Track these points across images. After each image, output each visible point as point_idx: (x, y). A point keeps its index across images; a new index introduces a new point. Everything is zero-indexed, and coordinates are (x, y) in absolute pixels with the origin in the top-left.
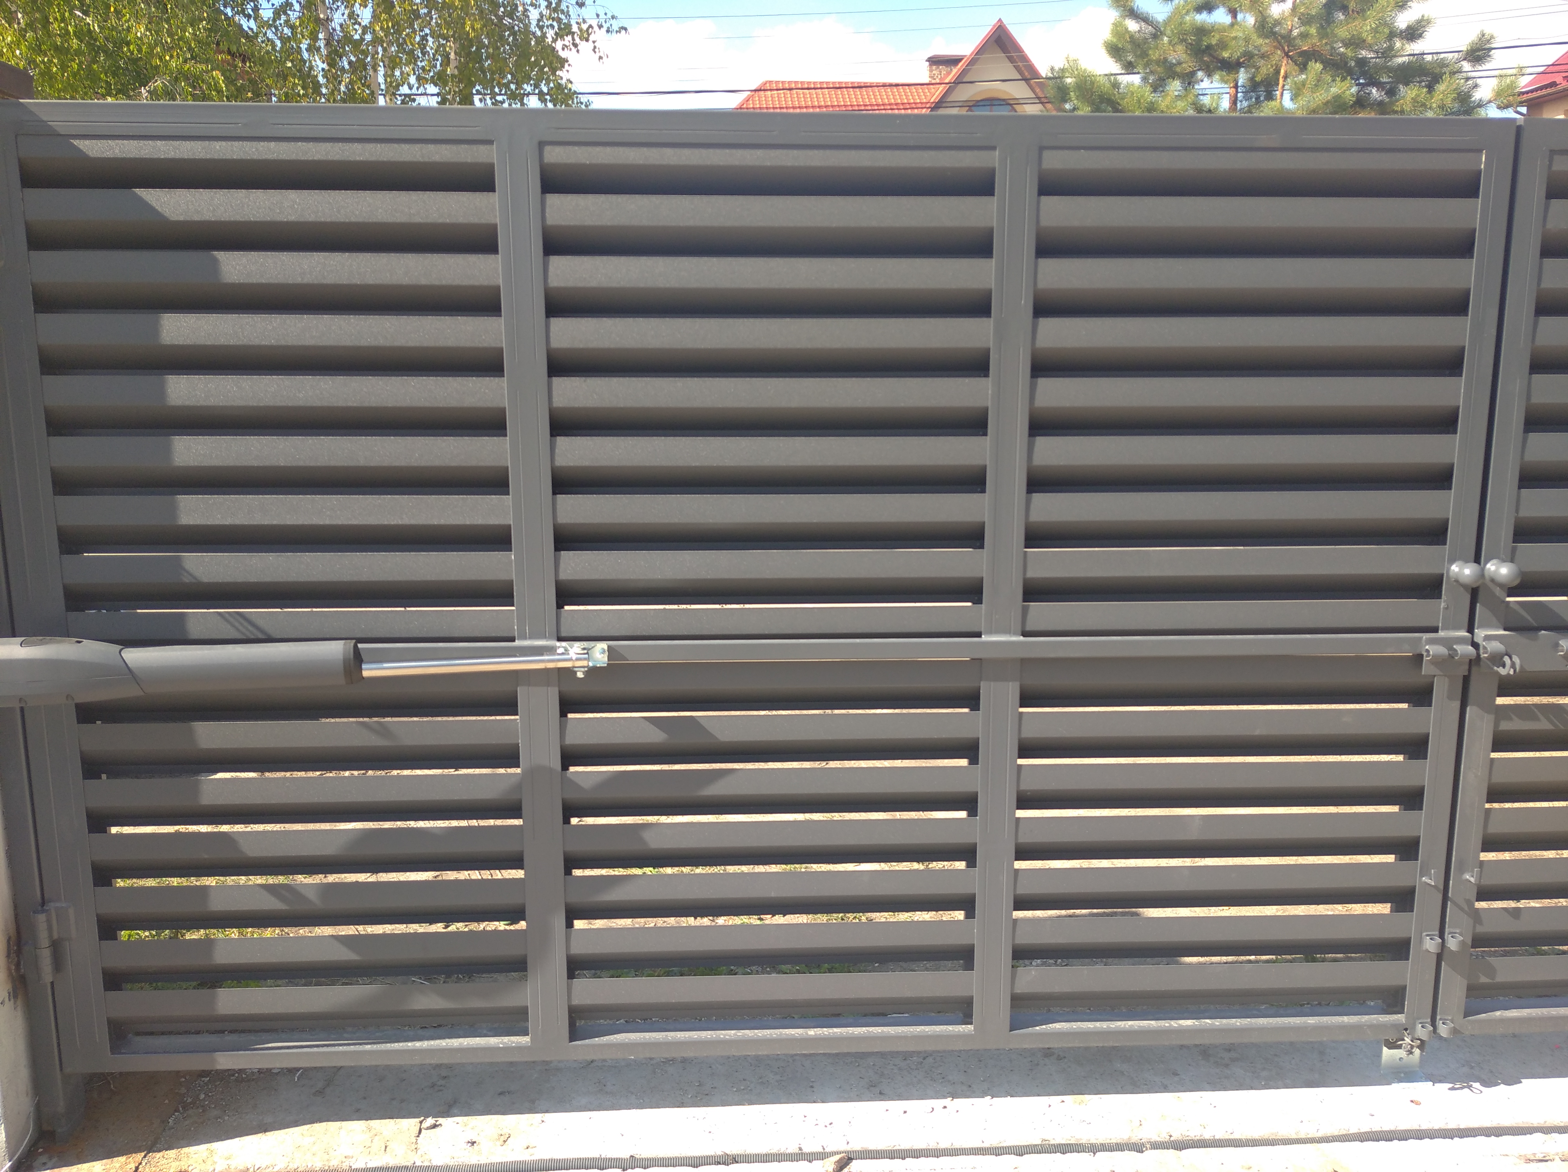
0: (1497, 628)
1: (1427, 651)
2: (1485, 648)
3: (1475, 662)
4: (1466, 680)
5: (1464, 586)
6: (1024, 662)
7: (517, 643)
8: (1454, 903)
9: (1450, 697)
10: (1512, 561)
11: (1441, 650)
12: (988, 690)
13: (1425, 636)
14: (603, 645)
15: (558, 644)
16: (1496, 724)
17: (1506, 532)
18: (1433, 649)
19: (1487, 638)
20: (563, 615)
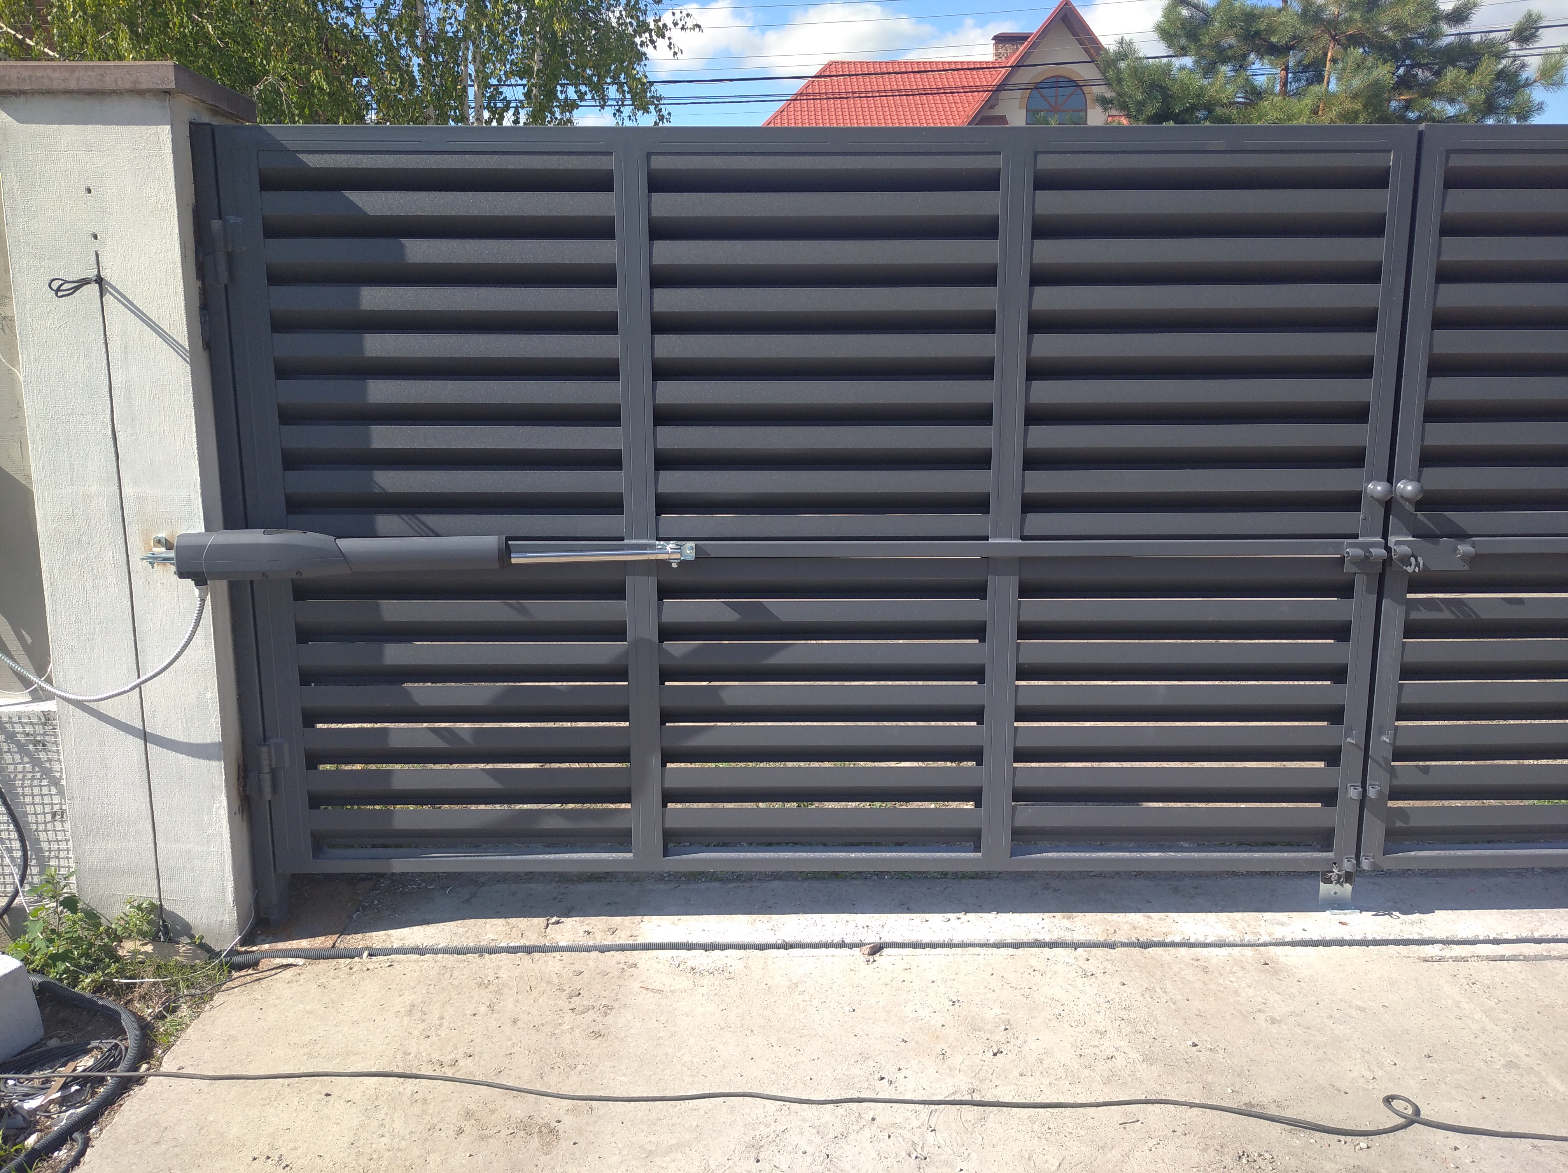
0: (1407, 535)
1: (1348, 553)
2: (1395, 551)
3: (1387, 562)
4: (1382, 576)
5: (1378, 500)
6: (1022, 560)
7: (626, 542)
8: (1374, 760)
9: (1369, 591)
10: (1419, 481)
11: (1359, 552)
12: (994, 583)
13: (1346, 541)
14: (692, 544)
15: (657, 542)
16: (1407, 614)
17: (1413, 458)
18: (1353, 552)
19: (1397, 543)
20: (661, 521)
